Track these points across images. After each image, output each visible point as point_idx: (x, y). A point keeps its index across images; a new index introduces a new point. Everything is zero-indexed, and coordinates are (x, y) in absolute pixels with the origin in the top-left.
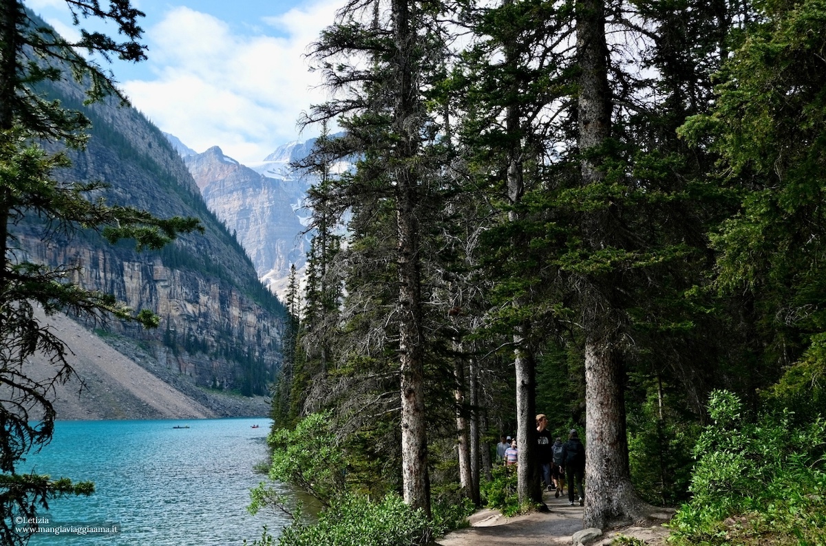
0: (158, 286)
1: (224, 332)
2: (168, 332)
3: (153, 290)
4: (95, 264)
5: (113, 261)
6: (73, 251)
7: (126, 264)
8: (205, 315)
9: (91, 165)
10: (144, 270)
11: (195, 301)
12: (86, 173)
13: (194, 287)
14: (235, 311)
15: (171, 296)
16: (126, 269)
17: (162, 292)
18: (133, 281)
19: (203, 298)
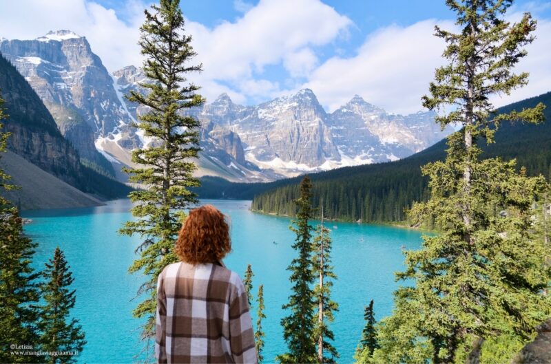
0: (47, 144)
1: (69, 165)
2: (53, 165)
3: (45, 146)
4: (22, 133)
5: (28, 133)
6: (12, 127)
7: (33, 134)
8: (63, 157)
9: (13, 84)
10: (40, 137)
11: (60, 151)
12: (11, 87)
13: (60, 145)
14: (70, 155)
15: (53, 149)
16: (33, 136)
17: (49, 147)
18: (36, 142)
19: (63, 150)
